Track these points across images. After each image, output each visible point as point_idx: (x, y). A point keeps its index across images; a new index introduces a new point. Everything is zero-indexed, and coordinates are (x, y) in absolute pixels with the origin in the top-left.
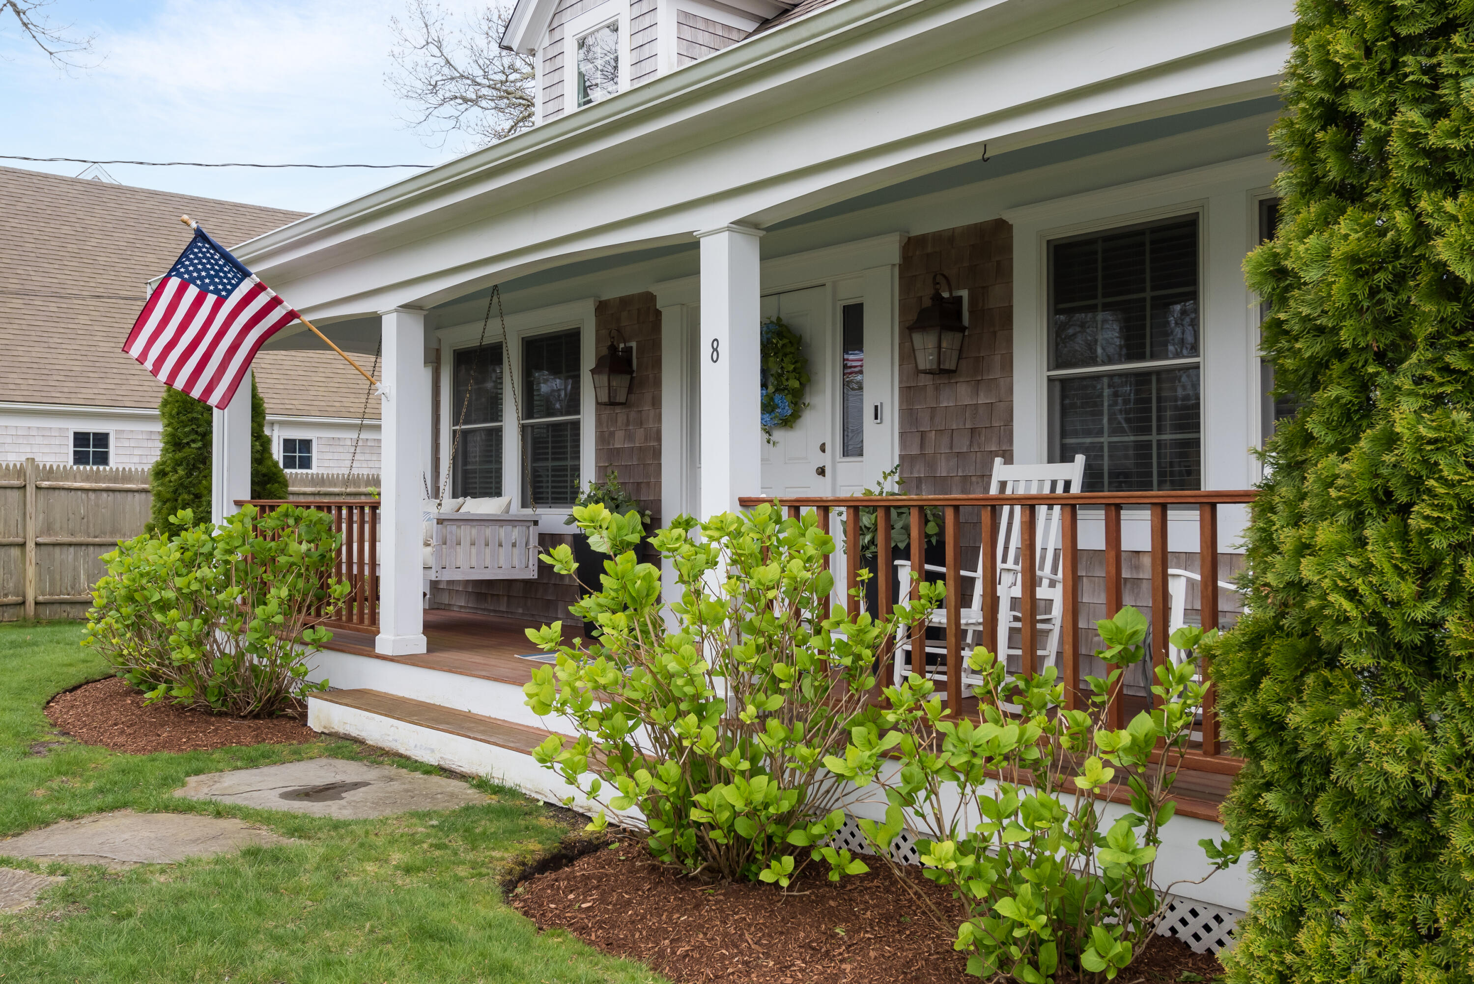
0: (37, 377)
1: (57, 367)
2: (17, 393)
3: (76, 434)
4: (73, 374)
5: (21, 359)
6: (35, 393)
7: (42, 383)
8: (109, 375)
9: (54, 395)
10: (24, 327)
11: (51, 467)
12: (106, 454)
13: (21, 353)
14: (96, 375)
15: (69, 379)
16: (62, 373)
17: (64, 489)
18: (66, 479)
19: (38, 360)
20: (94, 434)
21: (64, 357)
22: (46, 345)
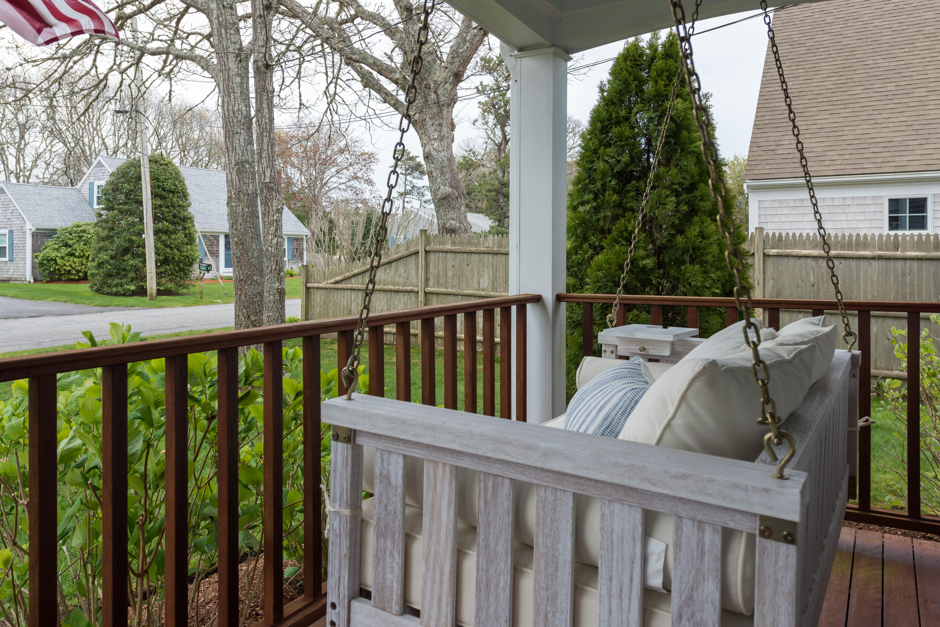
0: (855, 152)
1: (877, 140)
2: (831, 168)
3: (891, 201)
4: (892, 144)
5: (844, 138)
6: (848, 167)
7: (857, 156)
8: (930, 141)
9: (865, 166)
10: (856, 110)
11: (780, 235)
12: (924, 219)
13: (845, 133)
14: (916, 142)
15: (886, 150)
16: (881, 145)
17: (793, 256)
18: (794, 246)
19: (860, 137)
20: (910, 199)
21: (888, 130)
22: (873, 122)
